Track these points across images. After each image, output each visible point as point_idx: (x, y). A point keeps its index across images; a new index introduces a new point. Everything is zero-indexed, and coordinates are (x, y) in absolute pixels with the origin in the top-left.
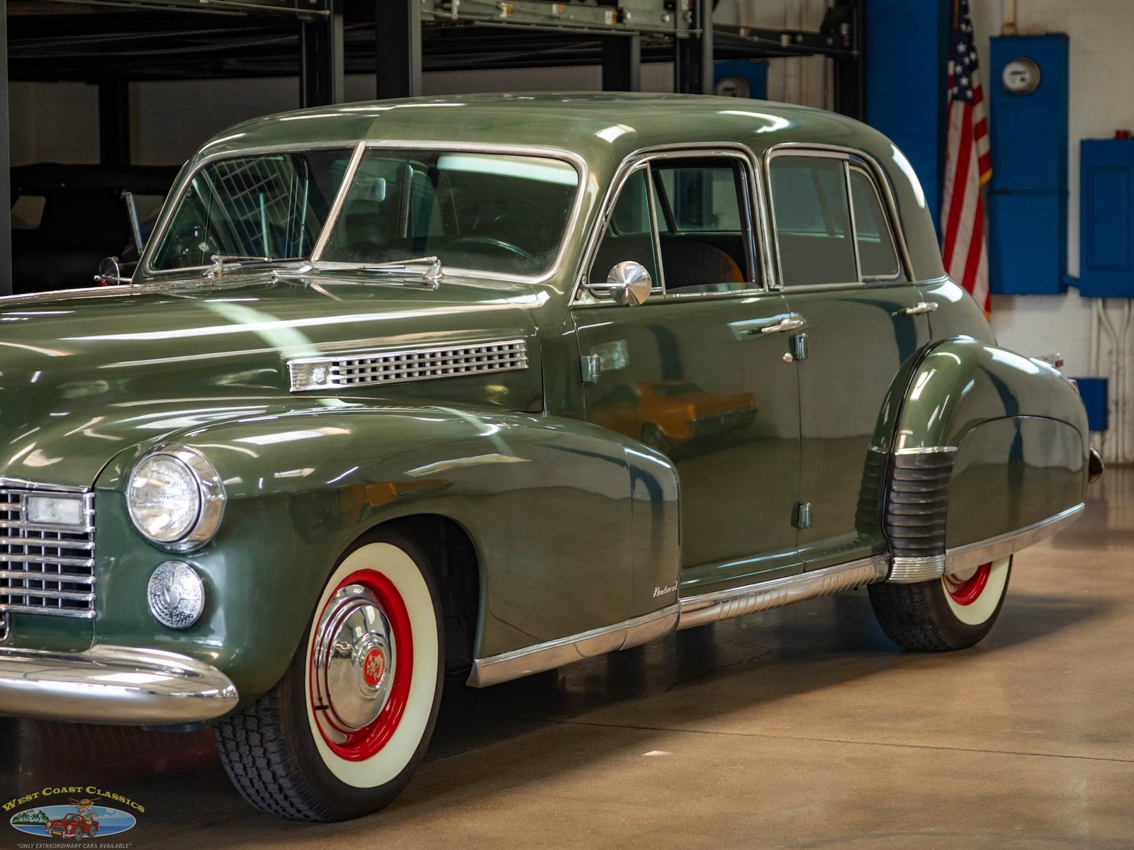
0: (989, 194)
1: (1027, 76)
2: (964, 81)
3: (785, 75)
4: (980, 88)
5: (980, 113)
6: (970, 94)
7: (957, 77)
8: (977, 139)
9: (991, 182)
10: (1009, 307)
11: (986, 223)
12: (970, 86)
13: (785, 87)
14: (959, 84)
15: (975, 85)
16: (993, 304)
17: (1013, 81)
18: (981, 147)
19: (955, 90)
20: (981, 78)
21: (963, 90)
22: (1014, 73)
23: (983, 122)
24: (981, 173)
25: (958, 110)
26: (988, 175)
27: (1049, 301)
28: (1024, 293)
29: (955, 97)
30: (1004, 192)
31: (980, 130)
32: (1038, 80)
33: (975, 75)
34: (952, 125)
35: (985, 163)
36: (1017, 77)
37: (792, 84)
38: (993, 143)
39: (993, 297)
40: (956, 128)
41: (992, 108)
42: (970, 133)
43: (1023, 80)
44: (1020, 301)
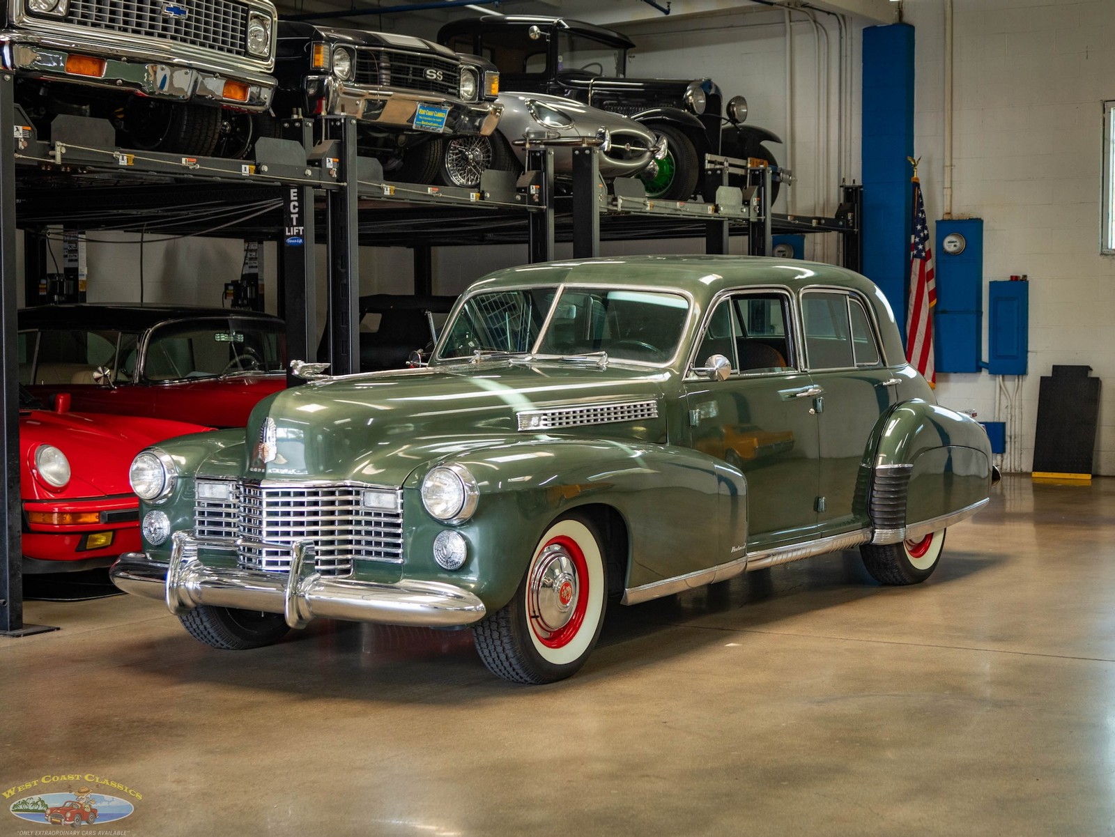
0: (935, 313)
1: (958, 244)
2: (920, 247)
3: (814, 243)
4: (930, 250)
5: (930, 265)
6: (924, 254)
7: (916, 244)
9: (936, 306)
10: (947, 381)
11: (933, 331)
13: (814, 249)
14: (917, 249)
15: (927, 249)
16: (937, 378)
17: (949, 246)
18: (930, 285)
19: (915, 252)
20: (930, 245)
21: (920, 252)
22: (950, 242)
23: (932, 270)
24: (931, 301)
25: (916, 264)
26: (934, 302)
27: (970, 376)
28: (955, 372)
29: (915, 256)
30: (944, 312)
31: (930, 275)
32: (964, 246)
33: (927, 243)
34: (913, 273)
35: (933, 295)
36: (952, 244)
37: (819, 248)
38: (937, 283)
39: (937, 374)
40: (915, 274)
41: (937, 262)
42: (924, 277)
43: (955, 246)
44: (953, 376)
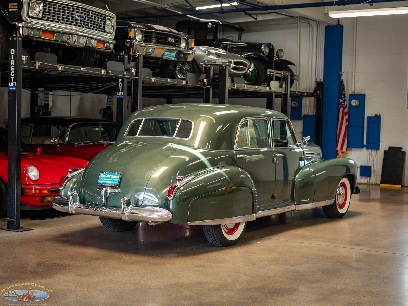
0: (348, 127)
1: (356, 103)
2: (343, 103)
3: (306, 101)
4: (346, 105)
5: (346, 110)
6: (344, 106)
7: (342, 103)
8: (345, 115)
9: (348, 124)
10: (351, 151)
11: (347, 133)
12: (344, 104)
13: (306, 103)
14: (342, 104)
15: (345, 104)
16: (348, 150)
17: (353, 104)
18: (346, 117)
19: (341, 105)
20: (347, 103)
21: (343, 105)
22: (354, 102)
23: (347, 112)
24: (346, 122)
25: (341, 109)
26: (347, 123)
27: (359, 149)
28: (354, 148)
29: (341, 107)
30: (351, 127)
31: (346, 114)
32: (359, 103)
33: (345, 102)
34: (340, 112)
35: (347, 120)
36: (354, 103)
38: (349, 116)
39: (348, 148)
40: (341, 113)
41: (349, 109)
42: (344, 114)
43: (355, 103)
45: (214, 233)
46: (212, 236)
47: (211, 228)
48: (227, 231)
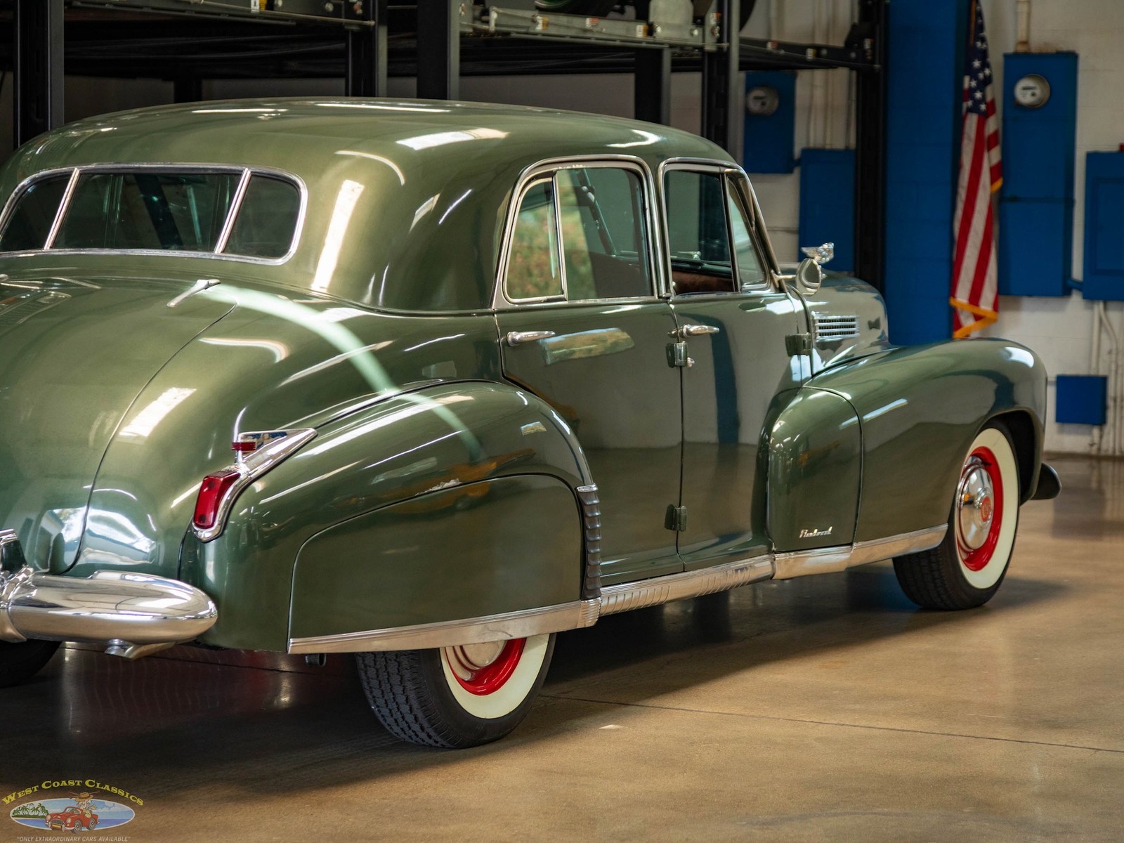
0: (1000, 201)
1: (1038, 92)
2: (978, 95)
3: (812, 86)
4: (993, 102)
5: (992, 125)
6: (983, 107)
7: (972, 91)
8: (989, 150)
9: (1002, 190)
10: (1017, 308)
11: (996, 229)
12: (983, 100)
13: (812, 97)
14: (973, 98)
15: (989, 98)
16: (1001, 305)
17: (1024, 96)
18: (993, 157)
19: (970, 103)
20: (994, 92)
21: (977, 103)
22: (1025, 89)
23: (996, 133)
24: (993, 181)
25: (972, 122)
26: (999, 184)
27: (1053, 302)
28: (1030, 295)
29: (970, 110)
30: (1014, 199)
31: (993, 141)
32: (1047, 95)
33: (989, 90)
34: (966, 136)
35: (996, 172)
36: (1028, 92)
37: (819, 93)
38: (1004, 153)
39: (1001, 298)
40: (969, 139)
41: (1005, 120)
42: (982, 145)
43: (1033, 95)
44: (1026, 302)
45: (409, 685)
46: (401, 699)
47: (393, 667)
48: (467, 676)
